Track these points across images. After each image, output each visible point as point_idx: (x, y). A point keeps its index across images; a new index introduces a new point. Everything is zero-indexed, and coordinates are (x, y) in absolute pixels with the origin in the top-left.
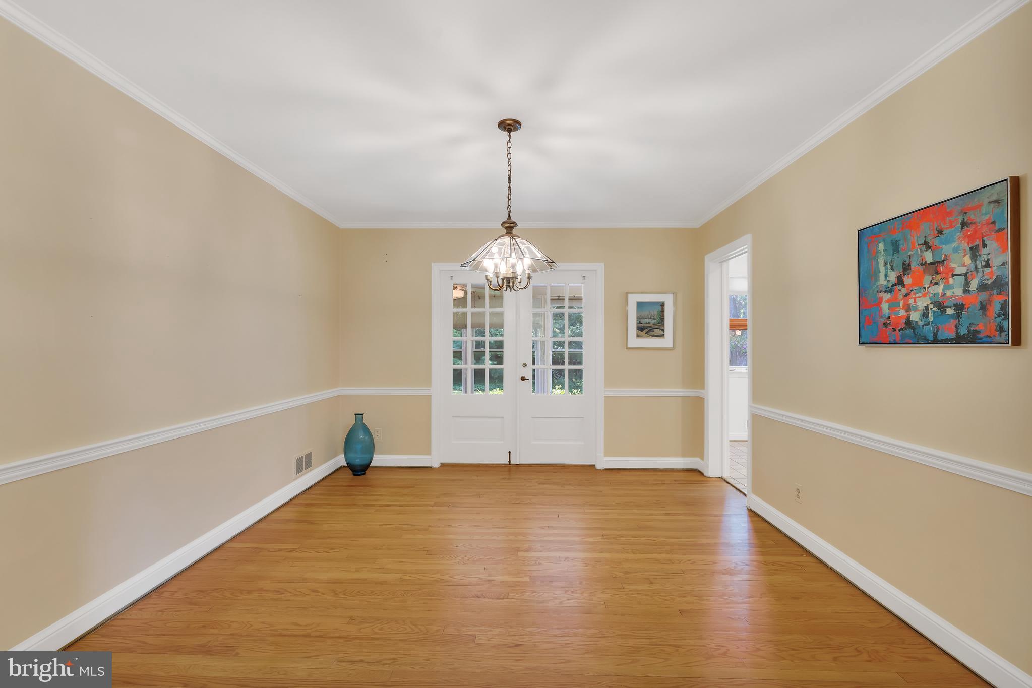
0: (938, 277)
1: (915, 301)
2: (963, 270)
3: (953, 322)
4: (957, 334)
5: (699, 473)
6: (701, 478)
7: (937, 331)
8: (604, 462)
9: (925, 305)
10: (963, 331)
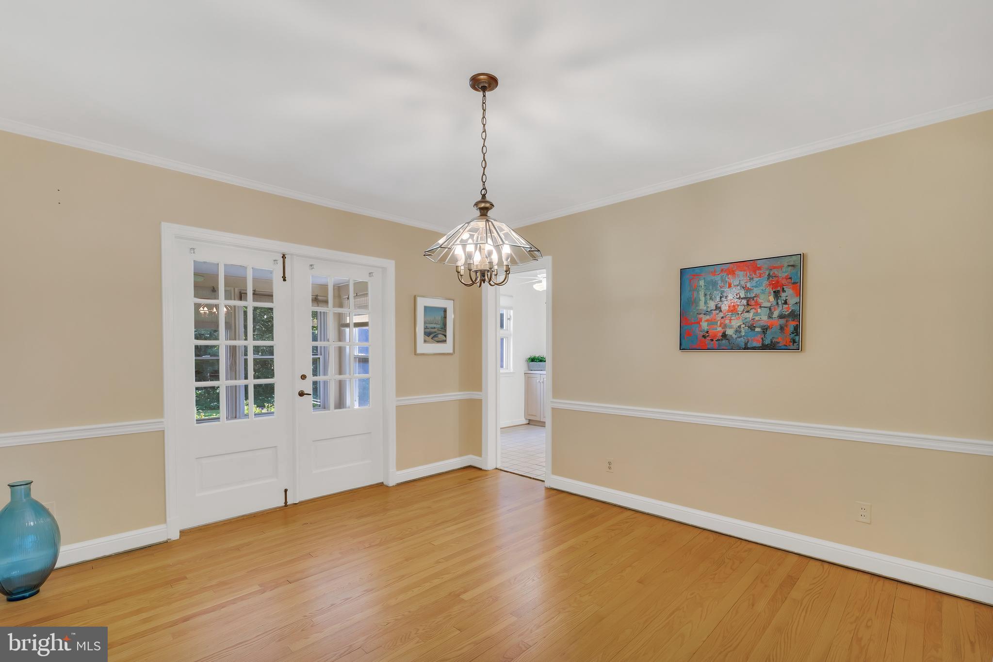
0: (750, 307)
1: (730, 322)
2: (768, 305)
3: (759, 337)
4: (763, 344)
5: (474, 470)
6: (479, 473)
7: (748, 342)
8: (395, 477)
9: (739, 324)
10: (767, 342)
